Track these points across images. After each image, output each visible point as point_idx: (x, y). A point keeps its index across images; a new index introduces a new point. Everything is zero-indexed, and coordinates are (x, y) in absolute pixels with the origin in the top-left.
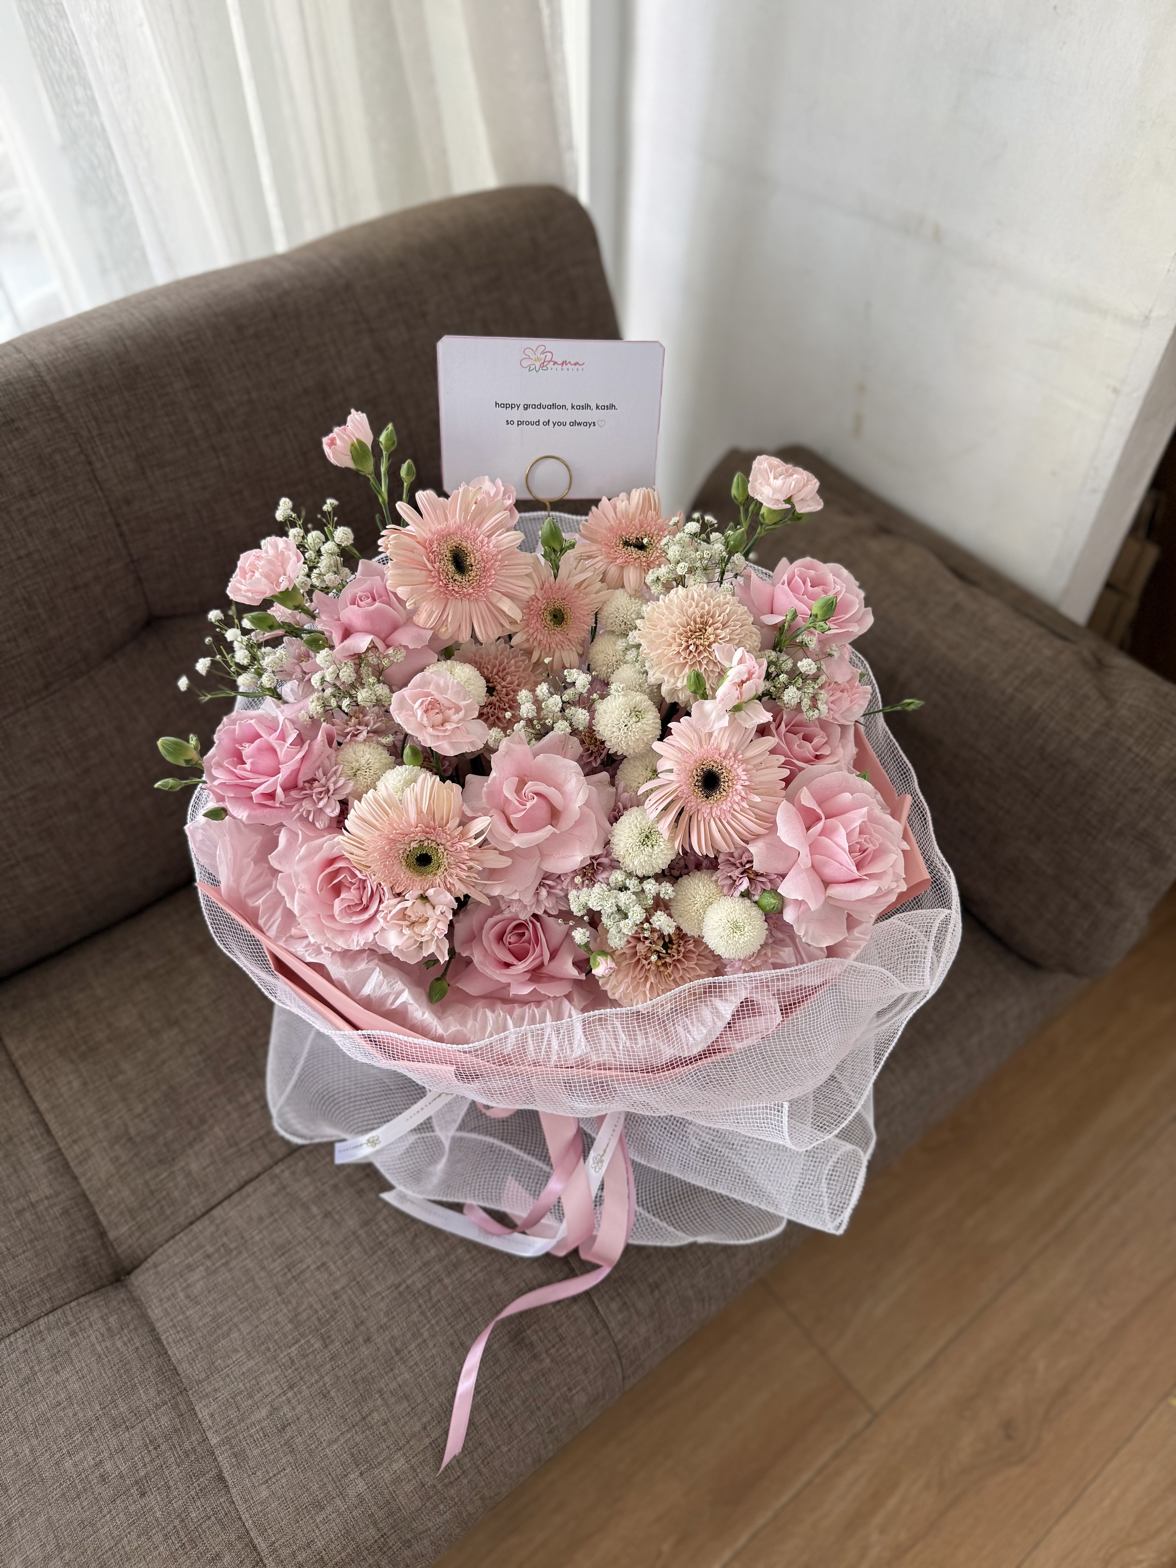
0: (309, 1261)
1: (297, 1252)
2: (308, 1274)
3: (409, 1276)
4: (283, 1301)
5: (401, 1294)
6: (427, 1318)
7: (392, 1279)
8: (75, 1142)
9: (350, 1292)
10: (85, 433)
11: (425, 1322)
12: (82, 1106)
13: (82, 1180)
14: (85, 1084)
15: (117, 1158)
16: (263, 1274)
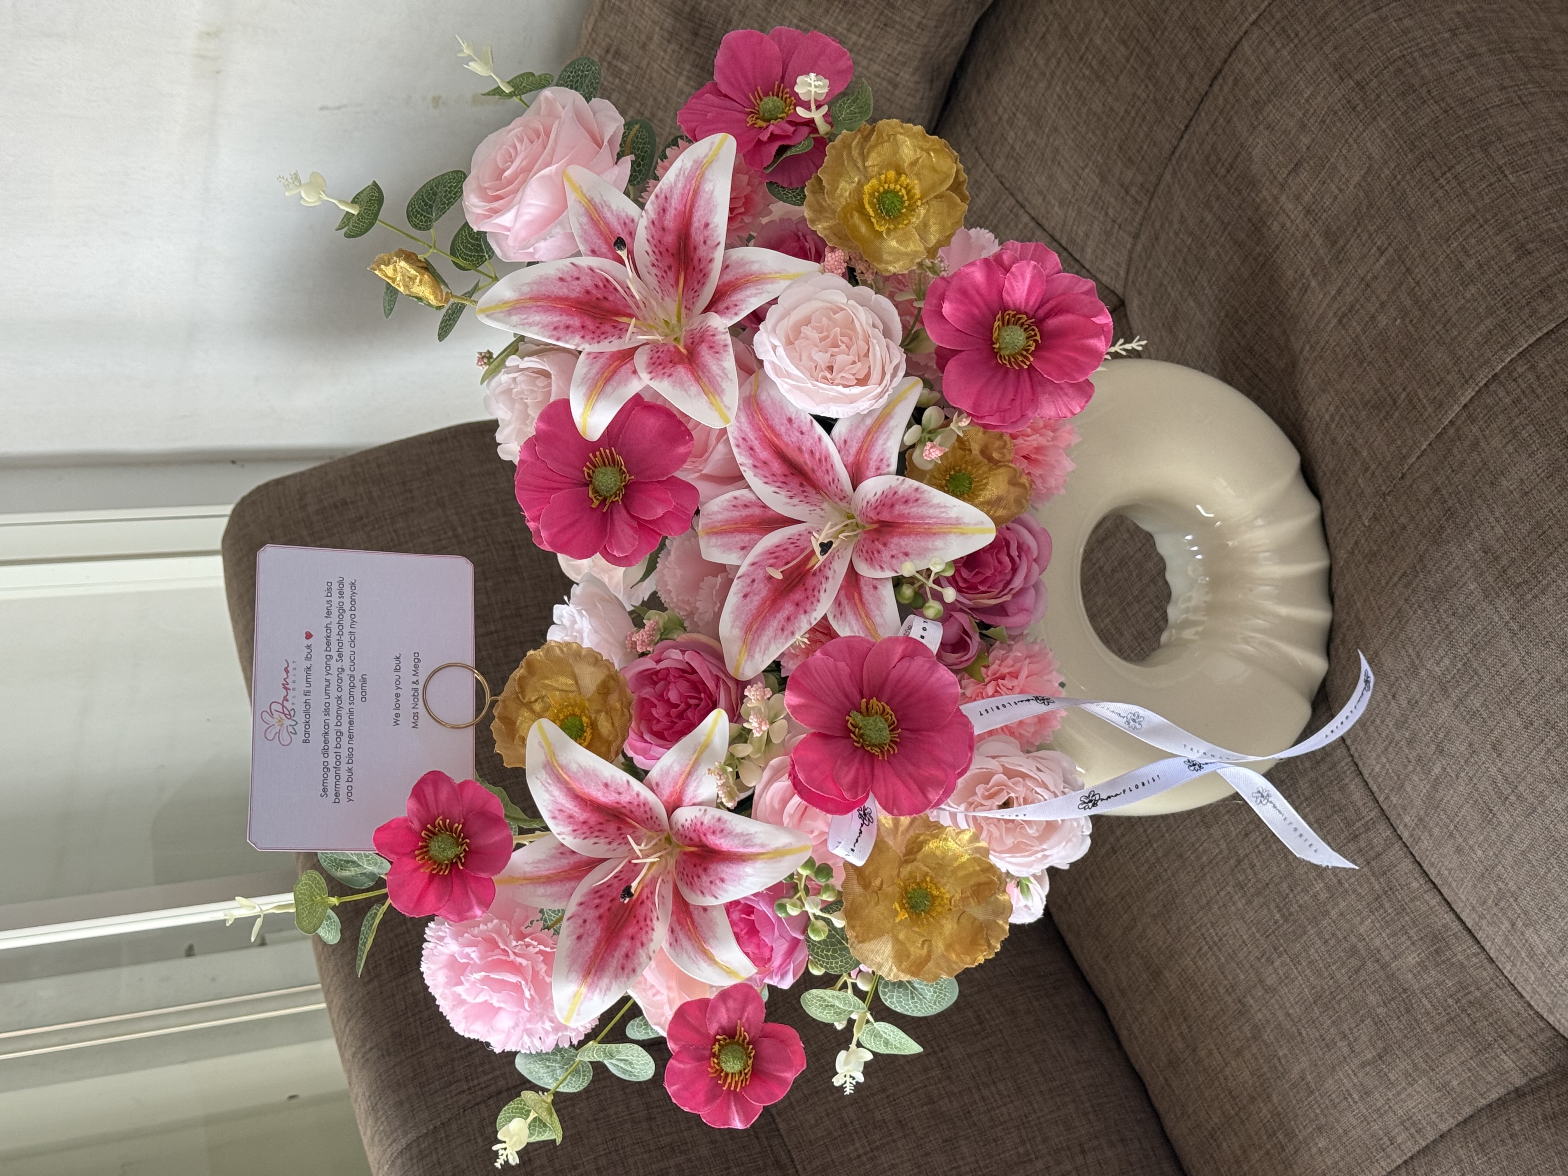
0: (1493, 770)
1: (1486, 790)
2: (1507, 770)
3: (1501, 618)
4: (1542, 803)
5: (1522, 628)
6: (1548, 585)
7: (1504, 643)
8: (1392, 1141)
9: (1523, 703)
10: (464, 1098)
11: (1554, 587)
12: (1346, 1132)
13: (1444, 1127)
14: (1319, 1129)
15: (1407, 1075)
16: (1516, 838)
